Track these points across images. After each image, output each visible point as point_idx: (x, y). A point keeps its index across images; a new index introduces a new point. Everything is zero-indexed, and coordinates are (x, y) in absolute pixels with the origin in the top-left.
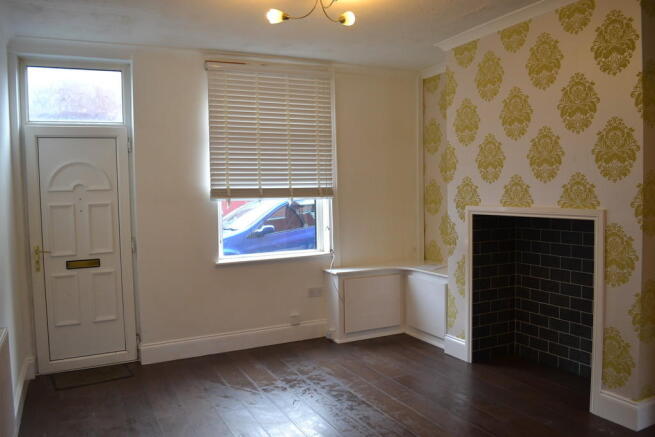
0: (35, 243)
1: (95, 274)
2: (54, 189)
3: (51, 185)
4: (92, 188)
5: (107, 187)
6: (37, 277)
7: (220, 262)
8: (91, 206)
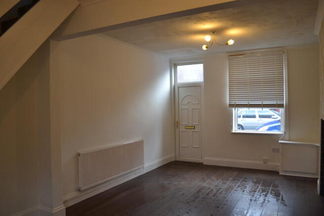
0: (177, 120)
1: (193, 132)
2: (183, 103)
3: (182, 102)
4: (194, 103)
5: (197, 103)
6: (177, 130)
7: (233, 131)
8: (192, 109)
